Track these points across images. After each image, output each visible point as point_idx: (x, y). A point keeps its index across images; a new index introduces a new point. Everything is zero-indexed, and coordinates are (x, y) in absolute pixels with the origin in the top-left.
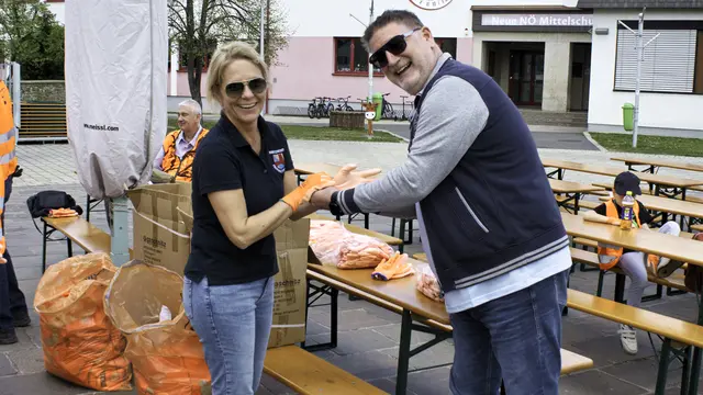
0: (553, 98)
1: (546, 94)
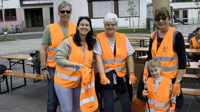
0: (46, 23)
1: (44, 23)
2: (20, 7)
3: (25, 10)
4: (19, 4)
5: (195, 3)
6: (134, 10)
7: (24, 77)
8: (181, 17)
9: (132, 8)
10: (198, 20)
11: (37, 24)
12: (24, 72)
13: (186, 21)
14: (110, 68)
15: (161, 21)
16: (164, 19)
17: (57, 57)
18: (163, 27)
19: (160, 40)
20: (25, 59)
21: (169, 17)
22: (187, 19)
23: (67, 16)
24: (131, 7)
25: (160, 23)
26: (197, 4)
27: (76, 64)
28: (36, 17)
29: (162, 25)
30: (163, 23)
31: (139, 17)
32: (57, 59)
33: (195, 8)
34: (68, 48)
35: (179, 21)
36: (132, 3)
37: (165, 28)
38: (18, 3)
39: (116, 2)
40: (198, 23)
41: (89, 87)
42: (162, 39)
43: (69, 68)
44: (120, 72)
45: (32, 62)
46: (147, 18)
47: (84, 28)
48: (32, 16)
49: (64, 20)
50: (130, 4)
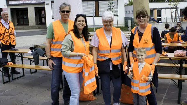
0: (31, 22)
1: (29, 21)
2: (6, 7)
3: (11, 9)
4: (6, 4)
5: (168, 3)
6: (113, 10)
7: (22, 67)
8: (155, 16)
9: (112, 8)
10: (171, 19)
11: (22, 23)
12: (23, 63)
13: (160, 20)
14: (107, 57)
15: (142, 18)
16: (144, 17)
17: (62, 50)
18: (143, 23)
19: (141, 35)
20: (24, 53)
21: (148, 16)
22: (161, 18)
23: (67, 15)
24: (111, 6)
25: (140, 21)
26: (170, 5)
27: (78, 54)
28: (21, 16)
29: (142, 22)
30: (143, 20)
31: (118, 16)
32: (62, 52)
33: (168, 8)
34: (71, 42)
35: (153, 20)
36: (111, 3)
37: (145, 24)
38: (5, 2)
39: (97, 2)
40: (171, 21)
41: (91, 71)
42: (143, 33)
43: (75, 58)
44: (115, 60)
45: (32, 55)
46: (125, 17)
47: (80, 24)
48: (18, 16)
49: (64, 18)
50: (110, 4)
